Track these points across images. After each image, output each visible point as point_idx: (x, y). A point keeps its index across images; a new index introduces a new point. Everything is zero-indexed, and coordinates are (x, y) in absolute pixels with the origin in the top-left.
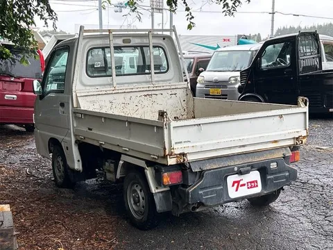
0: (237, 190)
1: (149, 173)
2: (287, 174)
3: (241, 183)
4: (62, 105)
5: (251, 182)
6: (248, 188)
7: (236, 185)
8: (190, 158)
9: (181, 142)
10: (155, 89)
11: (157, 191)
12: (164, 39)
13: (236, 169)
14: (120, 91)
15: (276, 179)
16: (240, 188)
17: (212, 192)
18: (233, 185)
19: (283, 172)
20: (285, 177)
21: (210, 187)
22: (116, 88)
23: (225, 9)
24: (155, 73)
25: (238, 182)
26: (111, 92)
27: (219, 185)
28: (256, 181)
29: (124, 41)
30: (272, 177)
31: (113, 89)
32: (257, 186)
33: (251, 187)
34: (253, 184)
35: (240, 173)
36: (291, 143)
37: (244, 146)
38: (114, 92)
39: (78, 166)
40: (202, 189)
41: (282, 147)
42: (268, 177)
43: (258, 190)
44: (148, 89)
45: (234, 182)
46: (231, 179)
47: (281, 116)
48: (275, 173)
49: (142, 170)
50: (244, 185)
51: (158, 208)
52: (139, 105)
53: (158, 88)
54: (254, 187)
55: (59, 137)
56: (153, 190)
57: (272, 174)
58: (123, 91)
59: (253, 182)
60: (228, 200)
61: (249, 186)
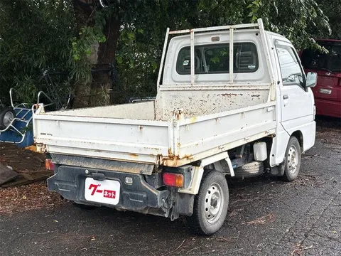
0: (93, 194)
2: (145, 195)
3: (98, 188)
5: (108, 191)
6: (104, 196)
8: (51, 150)
9: (45, 134)
10: (232, 88)
12: (257, 34)
13: (87, 171)
17: (66, 187)
18: (90, 188)
19: (141, 191)
20: (141, 198)
21: (64, 182)
22: (194, 85)
25: (96, 186)
26: (188, 89)
28: (115, 193)
29: (213, 39)
31: (190, 86)
32: (114, 197)
33: (108, 196)
34: (110, 194)
37: (99, 151)
38: (191, 89)
40: (59, 181)
42: (124, 192)
44: (223, 88)
47: (141, 127)
50: (100, 191)
52: (217, 104)
53: (235, 88)
54: (111, 197)
58: (199, 88)
59: (111, 192)
60: (83, 200)
61: (106, 194)
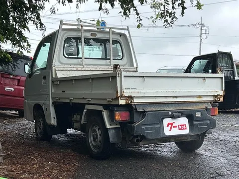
0: (170, 130)
1: (105, 114)
2: (209, 122)
3: (174, 125)
4: (45, 78)
5: (181, 125)
6: (179, 129)
7: (170, 126)
8: (136, 101)
9: (129, 89)
11: (110, 127)
12: (120, 36)
13: (170, 113)
14: (87, 69)
15: (200, 125)
16: (173, 128)
17: (152, 129)
18: (168, 126)
19: (206, 120)
20: (207, 124)
21: (150, 124)
23: (165, 23)
24: (113, 59)
25: (172, 124)
26: (80, 69)
27: (157, 124)
28: (185, 125)
29: (91, 35)
30: (197, 123)
31: (82, 67)
32: (186, 129)
33: (181, 129)
34: (182, 127)
35: (173, 117)
36: (211, 99)
37: (176, 97)
38: (82, 69)
39: (53, 122)
40: (144, 125)
41: (205, 102)
42: (194, 123)
43: (187, 131)
44: (107, 69)
45: (169, 124)
46: (166, 121)
47: (204, 78)
48: (200, 121)
49: (100, 113)
50: (176, 127)
51: (111, 139)
54: (184, 129)
55: (41, 102)
56: (108, 126)
57: (197, 121)
58: (89, 69)
59: (183, 125)
60: (164, 136)
61: (180, 128)
